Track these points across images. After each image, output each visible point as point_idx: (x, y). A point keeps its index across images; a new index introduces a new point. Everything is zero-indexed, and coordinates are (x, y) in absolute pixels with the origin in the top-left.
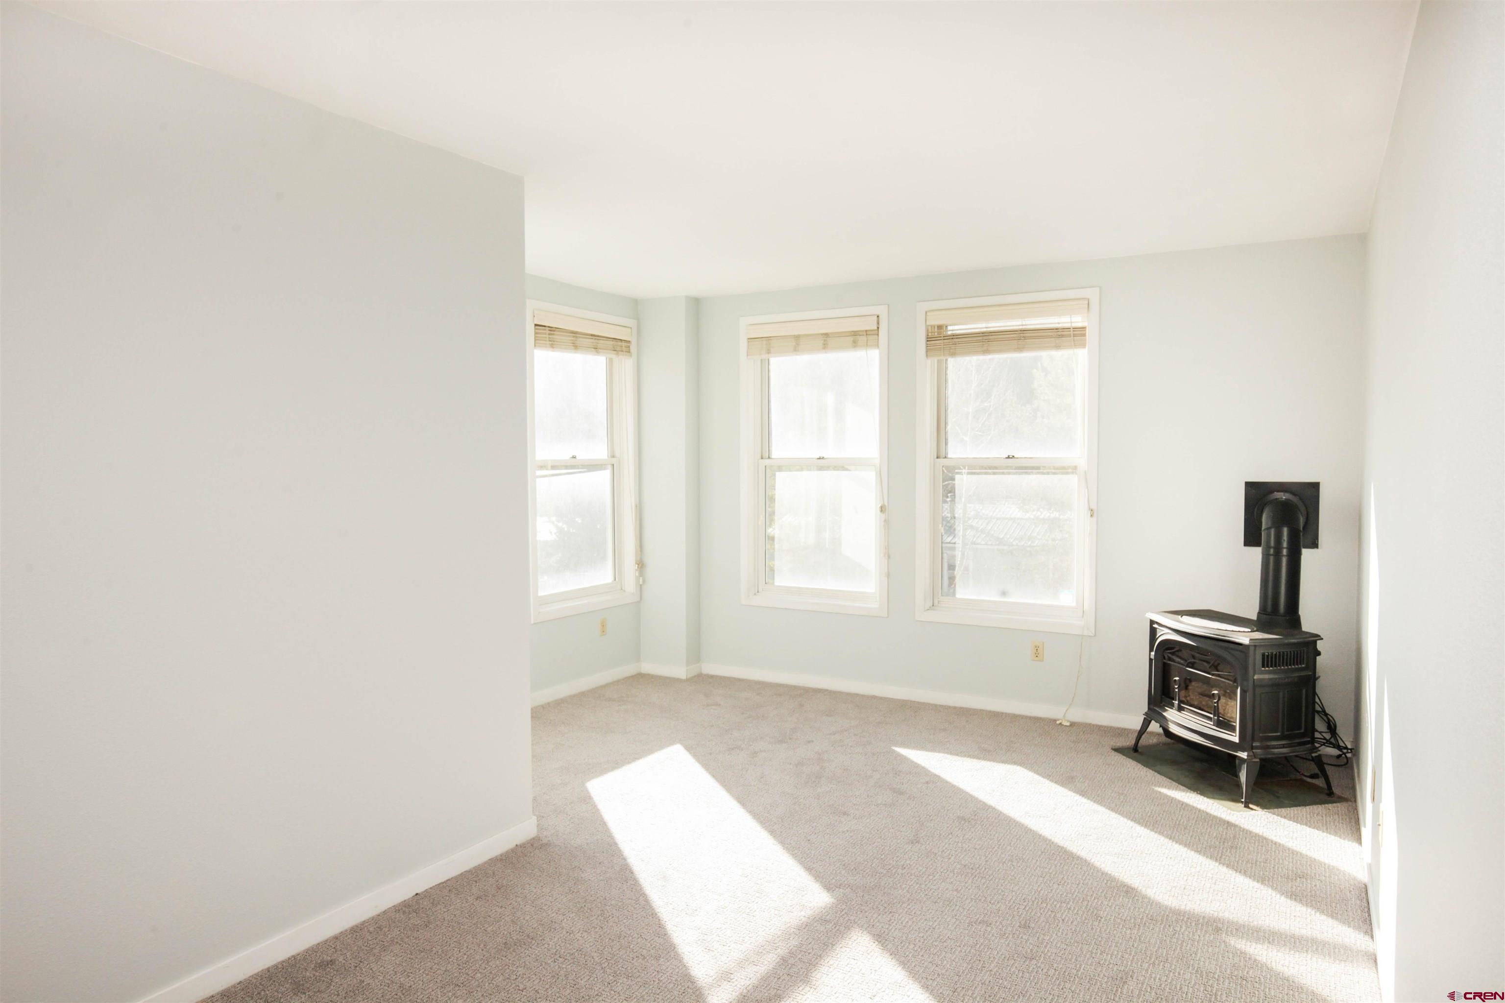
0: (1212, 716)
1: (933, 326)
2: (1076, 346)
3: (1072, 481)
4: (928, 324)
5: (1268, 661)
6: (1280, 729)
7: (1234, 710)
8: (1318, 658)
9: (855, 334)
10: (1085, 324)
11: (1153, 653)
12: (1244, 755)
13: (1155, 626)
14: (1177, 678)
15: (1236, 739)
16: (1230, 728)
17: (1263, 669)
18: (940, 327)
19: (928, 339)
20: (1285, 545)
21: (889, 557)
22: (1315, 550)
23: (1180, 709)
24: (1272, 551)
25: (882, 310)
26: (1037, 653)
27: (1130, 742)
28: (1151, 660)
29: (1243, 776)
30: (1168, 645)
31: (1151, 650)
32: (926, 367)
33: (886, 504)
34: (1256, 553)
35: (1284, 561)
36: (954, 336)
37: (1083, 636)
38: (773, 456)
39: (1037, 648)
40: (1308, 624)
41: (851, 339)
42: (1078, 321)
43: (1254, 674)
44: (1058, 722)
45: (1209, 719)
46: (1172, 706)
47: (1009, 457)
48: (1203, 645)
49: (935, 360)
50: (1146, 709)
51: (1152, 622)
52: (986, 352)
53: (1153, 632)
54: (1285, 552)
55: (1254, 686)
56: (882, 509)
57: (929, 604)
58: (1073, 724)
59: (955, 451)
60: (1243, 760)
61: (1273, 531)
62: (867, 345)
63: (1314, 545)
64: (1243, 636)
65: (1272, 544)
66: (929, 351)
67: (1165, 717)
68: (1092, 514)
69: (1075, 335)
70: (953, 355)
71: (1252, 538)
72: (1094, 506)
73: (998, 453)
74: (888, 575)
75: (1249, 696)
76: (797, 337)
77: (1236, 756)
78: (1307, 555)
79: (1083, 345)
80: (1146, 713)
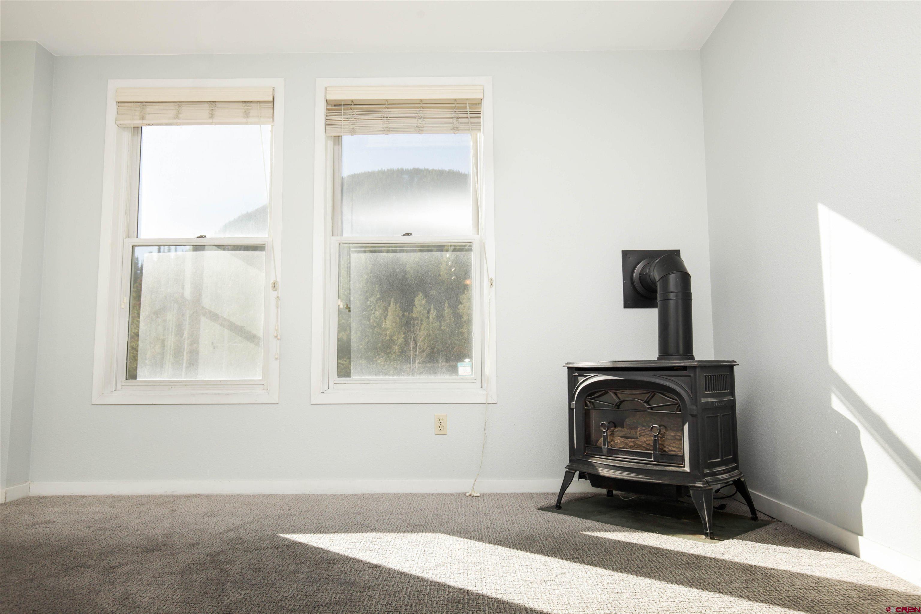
4: (328, 99)
6: (720, 455)
11: (573, 403)
12: (699, 484)
14: (604, 422)
15: (685, 469)
17: (706, 392)
26: (441, 425)
27: (553, 501)
28: (571, 410)
30: (589, 392)
31: (571, 399)
37: (486, 403)
39: (441, 421)
43: (701, 397)
44: (468, 494)
45: (647, 455)
46: (597, 451)
50: (567, 462)
51: (571, 370)
53: (573, 380)
55: (703, 410)
62: (259, 117)
67: (591, 466)
68: (491, 283)
72: (492, 276)
75: (697, 427)
80: (567, 466)
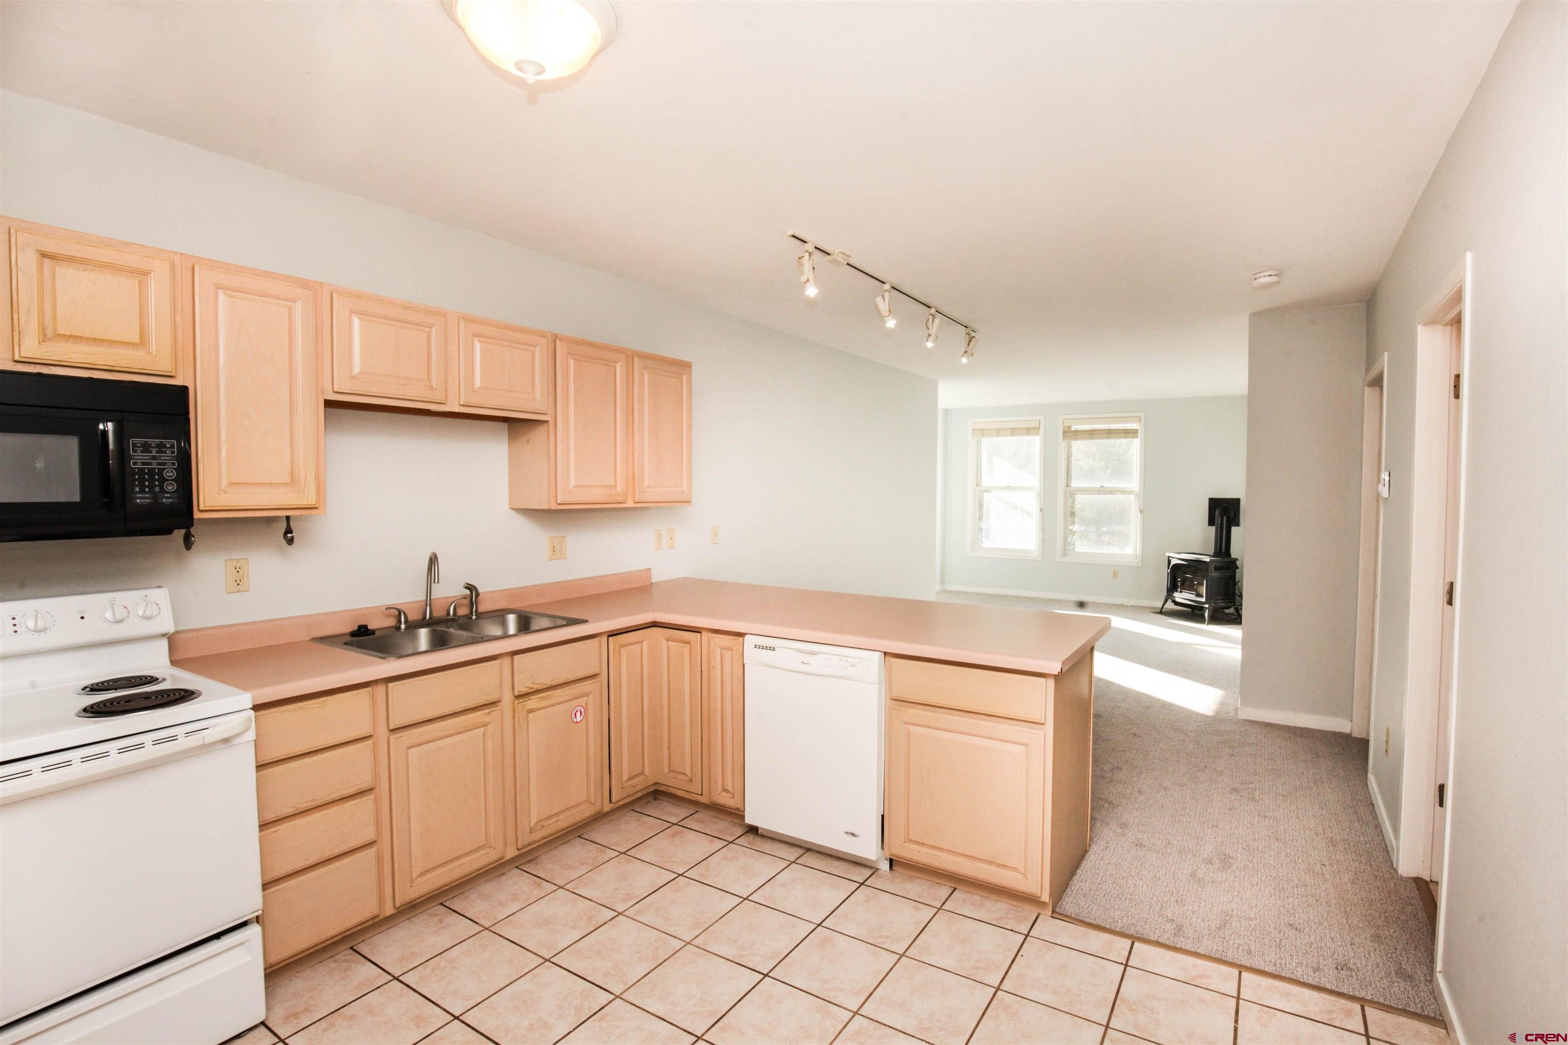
0: (1194, 593)
1: (1065, 426)
2: (1134, 437)
3: (1132, 498)
4: (1065, 425)
5: (1216, 568)
6: (1221, 593)
7: (1203, 590)
8: (1237, 570)
9: (1028, 429)
10: (1138, 428)
11: (1169, 570)
12: (1207, 606)
13: (1170, 558)
14: (1179, 580)
15: (1203, 600)
16: (1201, 596)
17: (1215, 572)
18: (1069, 427)
19: (1064, 432)
20: (1225, 523)
21: (1043, 532)
22: (1238, 527)
23: (1181, 592)
24: (1219, 526)
25: (1042, 418)
26: (1115, 574)
27: (1159, 610)
28: (1168, 573)
29: (1206, 615)
30: (1176, 566)
31: (1168, 569)
32: (1063, 444)
33: (1042, 507)
34: (1213, 528)
35: (1224, 530)
36: (1076, 431)
37: (1136, 567)
38: (982, 485)
40: (1233, 556)
41: (1026, 431)
42: (1135, 426)
43: (1211, 573)
44: (1125, 605)
45: (1193, 594)
46: (1177, 591)
47: (1101, 487)
48: (1190, 563)
49: (1067, 442)
50: (1166, 595)
51: (1169, 557)
52: (1092, 439)
53: (1169, 561)
54: (1225, 526)
55: (1211, 578)
56: (1041, 510)
57: (1062, 554)
58: (1131, 606)
59: (1075, 484)
60: (1206, 608)
61: (1220, 518)
62: (1034, 434)
63: (1238, 525)
64: (1207, 559)
65: (1220, 523)
66: (1064, 437)
67: (1174, 596)
68: (1141, 512)
69: (1133, 433)
70: (1076, 439)
71: (1211, 522)
72: (1142, 509)
73: (1097, 485)
74: (1043, 541)
75: (1209, 583)
76: (998, 429)
77: (1203, 607)
78: (1234, 530)
79: (1137, 437)
